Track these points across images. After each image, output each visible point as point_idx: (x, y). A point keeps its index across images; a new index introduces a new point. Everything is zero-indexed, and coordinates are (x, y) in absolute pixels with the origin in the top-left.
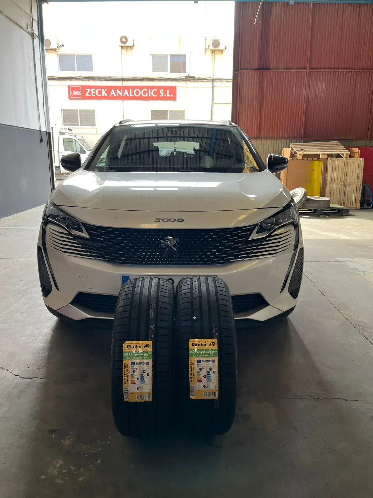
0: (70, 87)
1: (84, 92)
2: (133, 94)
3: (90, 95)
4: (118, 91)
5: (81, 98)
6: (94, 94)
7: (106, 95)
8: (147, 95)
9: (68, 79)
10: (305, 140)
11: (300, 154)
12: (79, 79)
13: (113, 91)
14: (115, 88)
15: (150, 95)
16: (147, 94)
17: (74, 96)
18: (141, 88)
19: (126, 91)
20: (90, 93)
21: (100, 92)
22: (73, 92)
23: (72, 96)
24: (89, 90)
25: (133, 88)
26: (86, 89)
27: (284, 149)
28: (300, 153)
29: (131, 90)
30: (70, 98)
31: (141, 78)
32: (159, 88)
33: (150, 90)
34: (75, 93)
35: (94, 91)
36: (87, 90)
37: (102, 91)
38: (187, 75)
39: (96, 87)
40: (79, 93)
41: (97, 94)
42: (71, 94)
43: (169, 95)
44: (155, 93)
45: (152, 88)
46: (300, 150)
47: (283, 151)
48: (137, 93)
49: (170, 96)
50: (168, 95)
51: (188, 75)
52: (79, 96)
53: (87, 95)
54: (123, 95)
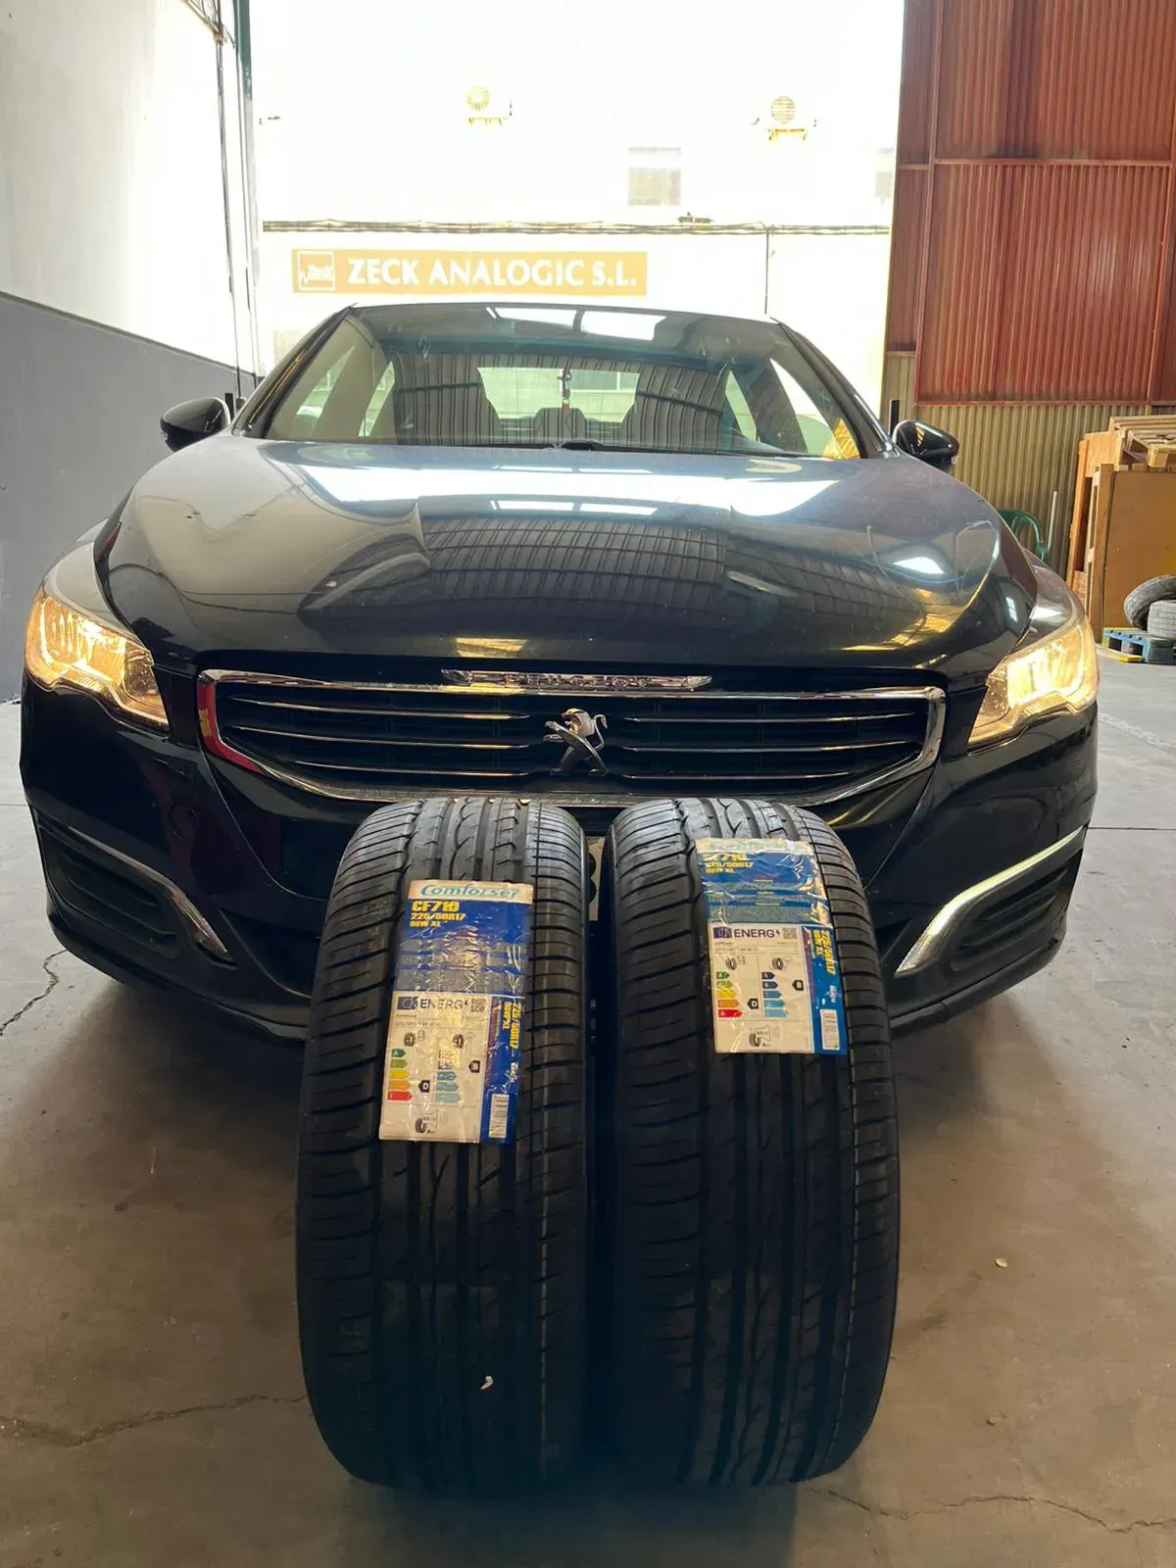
0: (299, 253)
1: (343, 271)
2: (503, 275)
3: (362, 281)
4: (455, 267)
5: (334, 289)
6: (376, 276)
7: (416, 281)
8: (548, 282)
9: (293, 226)
10: (1157, 407)
11: (1161, 451)
12: (329, 226)
13: (438, 265)
14: (446, 257)
15: (559, 282)
16: (549, 276)
17: (312, 283)
18: (531, 258)
19: (482, 264)
20: (364, 274)
21: (396, 272)
22: (306, 271)
23: (303, 285)
24: (359, 263)
25: (505, 257)
26: (351, 262)
27: (1088, 436)
28: (1161, 446)
29: (497, 264)
30: (296, 290)
31: (532, 224)
32: (589, 258)
33: (559, 265)
34: (315, 273)
35: (375, 266)
36: (353, 266)
37: (401, 266)
38: (685, 215)
39: (383, 255)
40: (327, 273)
41: (386, 277)
42: (300, 280)
43: (624, 278)
44: (577, 273)
45: (567, 257)
46: (1154, 436)
47: (1083, 444)
48: (519, 273)
49: (626, 283)
50: (621, 282)
51: (689, 214)
52: (328, 283)
53: (354, 278)
54: (471, 278)
